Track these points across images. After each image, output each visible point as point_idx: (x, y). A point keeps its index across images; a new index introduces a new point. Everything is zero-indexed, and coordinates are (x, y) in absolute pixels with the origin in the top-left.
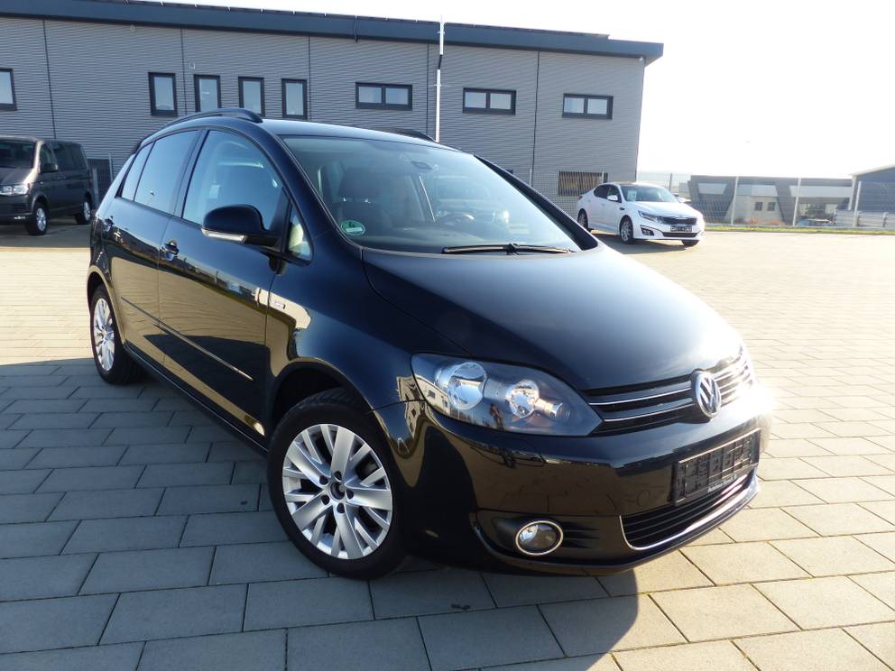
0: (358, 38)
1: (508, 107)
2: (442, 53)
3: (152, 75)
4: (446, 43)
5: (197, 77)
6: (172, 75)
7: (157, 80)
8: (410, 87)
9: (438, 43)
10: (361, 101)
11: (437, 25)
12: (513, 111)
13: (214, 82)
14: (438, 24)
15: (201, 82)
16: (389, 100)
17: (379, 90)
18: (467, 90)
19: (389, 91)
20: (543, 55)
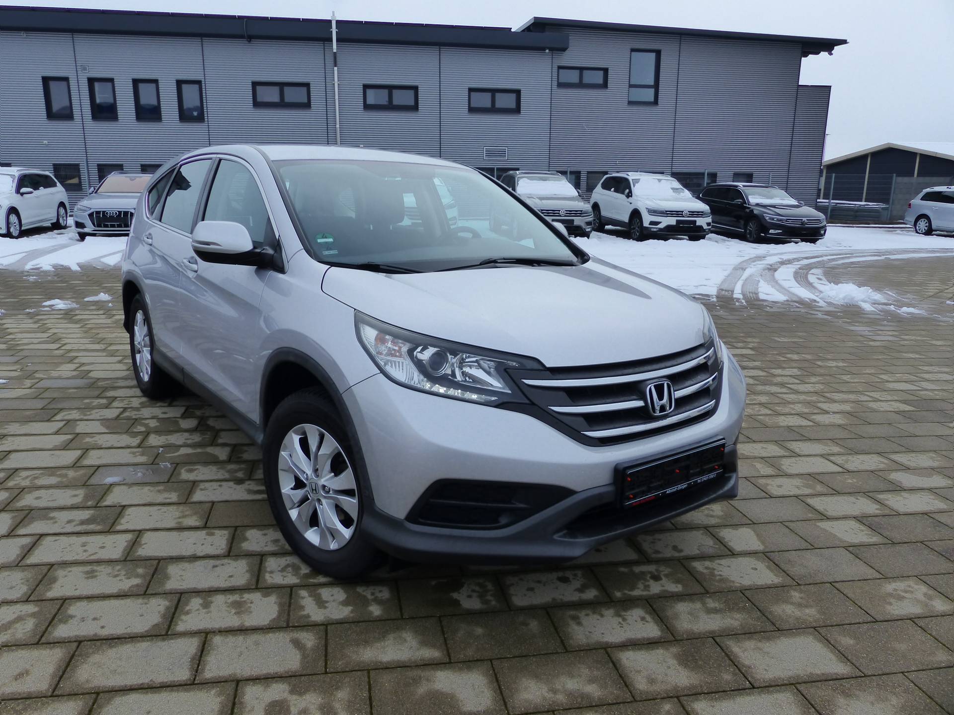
0: (250, 38)
1: (412, 103)
3: (46, 80)
4: (338, 40)
5: (91, 81)
6: (66, 79)
7: (52, 84)
8: (307, 85)
9: (331, 40)
10: (259, 99)
11: (329, 22)
12: (415, 108)
13: (109, 85)
15: (97, 85)
16: (288, 99)
17: (276, 89)
18: (366, 87)
19: (287, 90)
20: (443, 49)
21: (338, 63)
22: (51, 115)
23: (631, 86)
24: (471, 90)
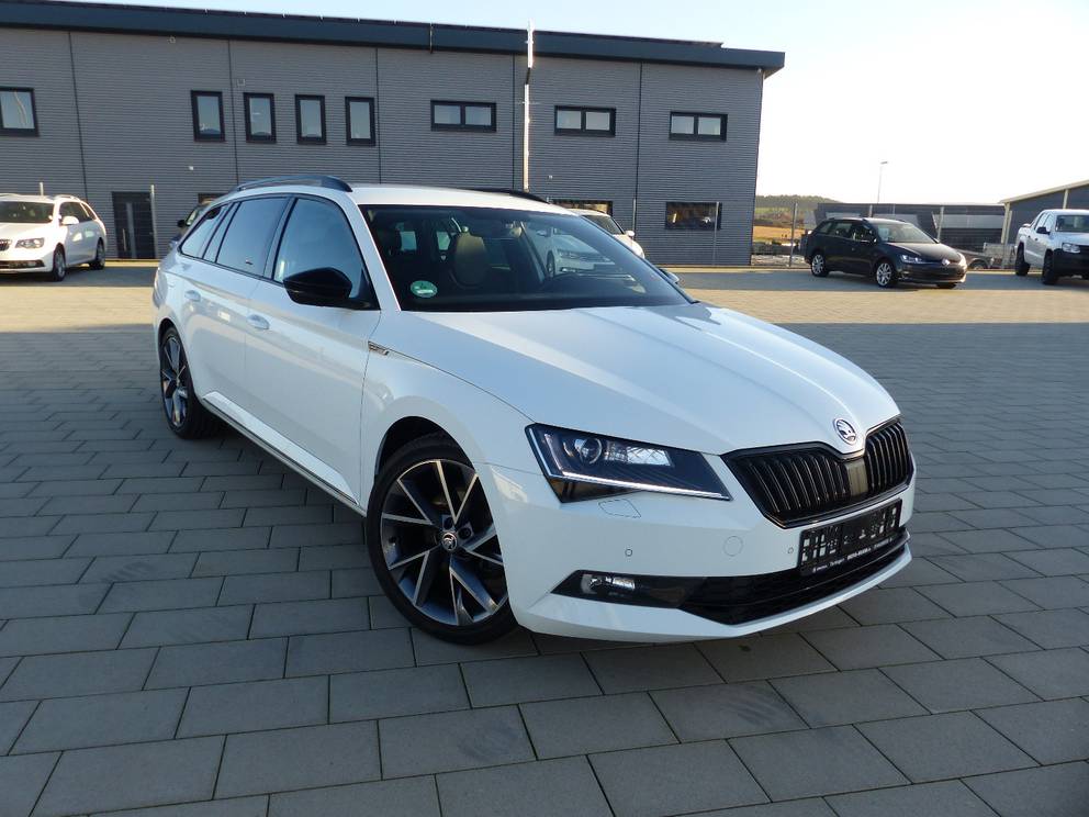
0: (433, 49)
1: (607, 127)
2: (530, 65)
3: (195, 94)
4: (536, 54)
6: (218, 94)
7: (201, 100)
8: (493, 106)
9: (526, 53)
10: (437, 121)
11: (524, 33)
12: (612, 132)
13: (269, 101)
15: (252, 101)
16: (469, 121)
17: (457, 109)
18: (559, 108)
19: (468, 109)
20: (646, 67)
21: (530, 79)
22: (199, 136)
24: (674, 114)
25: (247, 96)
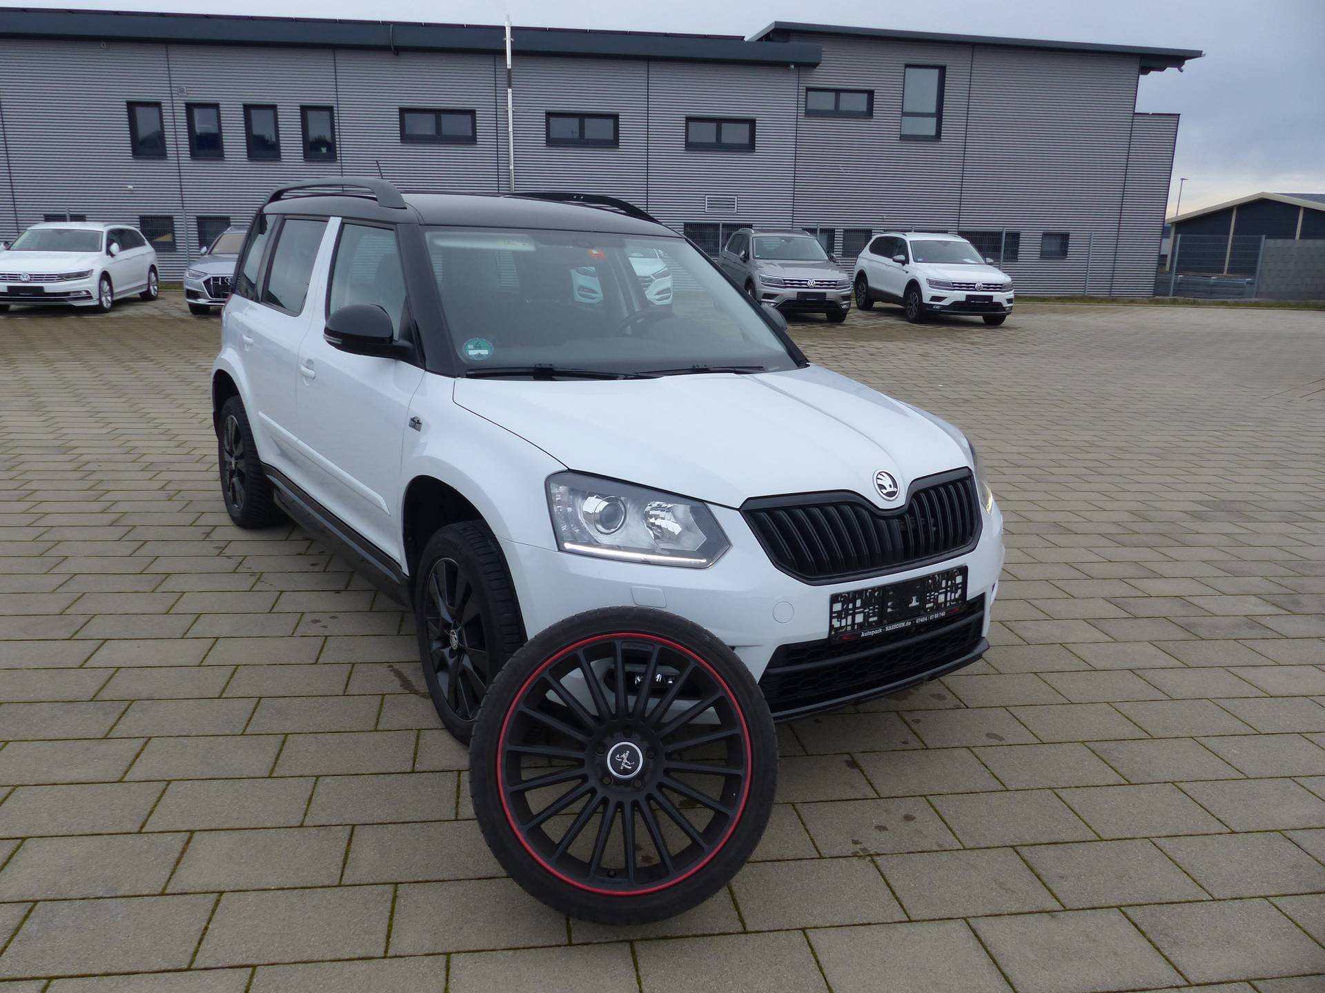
0: (398, 51)
1: (610, 136)
2: (509, 67)
3: (132, 106)
4: (514, 53)
6: (157, 105)
7: (140, 111)
8: (472, 113)
9: (504, 52)
10: (408, 132)
12: (614, 143)
13: (213, 111)
14: (503, 28)
15: (197, 112)
16: (446, 131)
17: (431, 118)
18: (550, 115)
19: (445, 119)
20: (653, 66)
21: (513, 83)
22: (138, 152)
23: (905, 114)
24: (689, 119)
25: (190, 107)
